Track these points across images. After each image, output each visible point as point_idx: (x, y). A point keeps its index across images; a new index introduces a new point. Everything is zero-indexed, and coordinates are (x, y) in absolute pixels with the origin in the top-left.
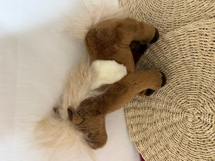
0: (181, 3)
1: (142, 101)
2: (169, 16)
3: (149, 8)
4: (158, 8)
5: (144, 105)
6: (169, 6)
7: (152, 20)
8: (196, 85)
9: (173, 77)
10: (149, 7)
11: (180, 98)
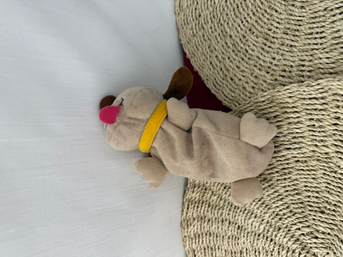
0: (318, 27)
1: (217, 208)
2: (287, 51)
3: (242, 26)
4: (262, 27)
5: (221, 215)
6: (289, 29)
7: (247, 52)
8: (335, 205)
9: (287, 177)
10: (242, 22)
11: (300, 222)
